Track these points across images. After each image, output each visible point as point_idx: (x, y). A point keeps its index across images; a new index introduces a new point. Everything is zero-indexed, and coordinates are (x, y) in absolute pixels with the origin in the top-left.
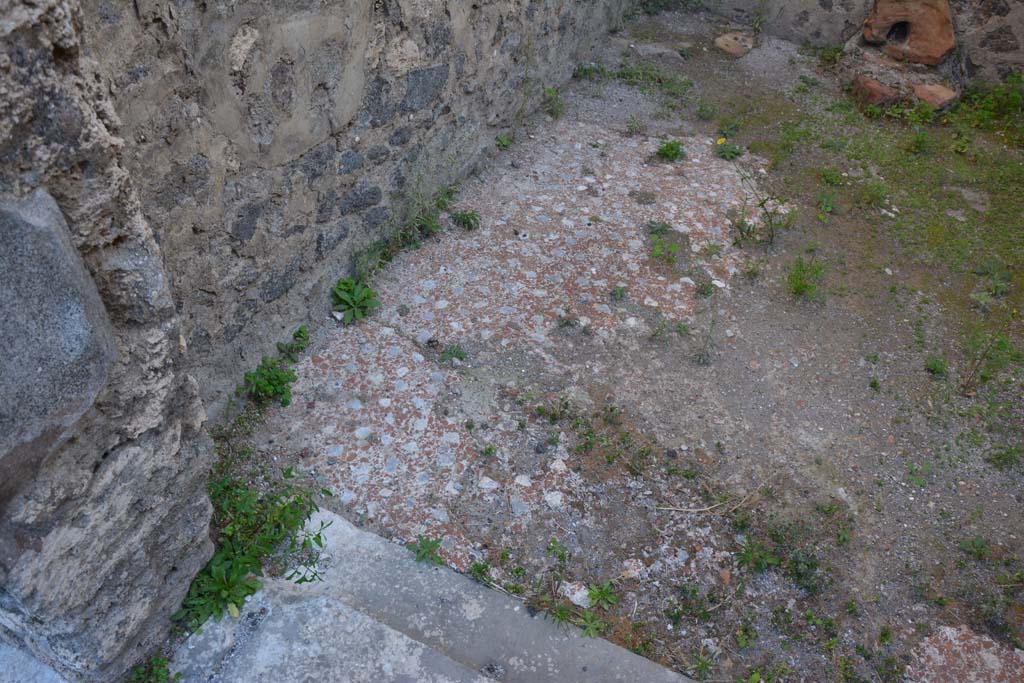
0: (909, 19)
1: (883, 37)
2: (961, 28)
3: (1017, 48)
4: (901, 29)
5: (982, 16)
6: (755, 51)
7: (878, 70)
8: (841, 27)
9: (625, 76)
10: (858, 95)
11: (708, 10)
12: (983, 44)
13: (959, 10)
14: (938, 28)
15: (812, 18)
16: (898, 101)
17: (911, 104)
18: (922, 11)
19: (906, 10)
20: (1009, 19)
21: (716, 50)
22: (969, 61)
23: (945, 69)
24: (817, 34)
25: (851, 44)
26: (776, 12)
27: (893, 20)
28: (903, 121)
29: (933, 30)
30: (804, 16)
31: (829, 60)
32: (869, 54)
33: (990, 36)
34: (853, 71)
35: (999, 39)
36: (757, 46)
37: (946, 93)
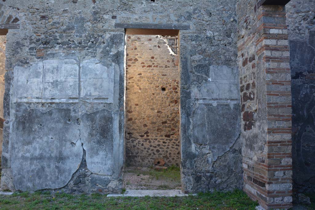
1: (157, 164)
2: (165, 161)
3: (172, 162)
4: (159, 163)
5: (167, 159)
7: (157, 167)
8: (152, 164)
9: (128, 172)
11: (135, 165)
13: (164, 159)
16: (161, 169)
17: (163, 169)
20: (170, 159)
21: (138, 169)
22: (167, 164)
23: (165, 165)
24: (149, 166)
25: (154, 165)
27: (157, 161)
29: (162, 162)
30: (147, 164)
31: (152, 168)
32: (156, 166)
35: (170, 162)
36: (142, 168)
37: (166, 168)
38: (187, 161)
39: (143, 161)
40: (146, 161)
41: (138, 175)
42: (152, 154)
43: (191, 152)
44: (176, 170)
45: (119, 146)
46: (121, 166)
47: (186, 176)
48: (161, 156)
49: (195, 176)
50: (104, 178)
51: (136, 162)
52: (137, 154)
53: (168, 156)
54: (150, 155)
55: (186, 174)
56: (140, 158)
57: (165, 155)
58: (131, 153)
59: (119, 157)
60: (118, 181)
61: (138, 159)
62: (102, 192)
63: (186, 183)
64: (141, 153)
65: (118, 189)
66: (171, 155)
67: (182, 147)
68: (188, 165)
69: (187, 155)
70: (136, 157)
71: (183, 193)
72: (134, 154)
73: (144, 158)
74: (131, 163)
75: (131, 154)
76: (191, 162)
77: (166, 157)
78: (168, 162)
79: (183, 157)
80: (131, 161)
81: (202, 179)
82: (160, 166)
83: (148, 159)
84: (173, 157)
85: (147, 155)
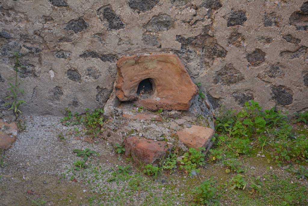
0: (151, 76)
1: (134, 94)
2: (195, 72)
3: (242, 78)
4: (147, 85)
5: (207, 60)
6: (21, 136)
8: (95, 92)
10: (132, 155)
12: (216, 81)
13: (188, 59)
14: (177, 78)
15: (66, 92)
16: (170, 153)
17: (181, 152)
18: (159, 67)
19: (147, 69)
20: (229, 58)
22: (209, 95)
23: (196, 110)
26: (30, 92)
27: (138, 79)
28: (180, 171)
29: (175, 80)
32: (128, 112)
33: (219, 74)
34: (119, 133)
48: (168, 37)
84: (260, 45)
85: (59, 31)
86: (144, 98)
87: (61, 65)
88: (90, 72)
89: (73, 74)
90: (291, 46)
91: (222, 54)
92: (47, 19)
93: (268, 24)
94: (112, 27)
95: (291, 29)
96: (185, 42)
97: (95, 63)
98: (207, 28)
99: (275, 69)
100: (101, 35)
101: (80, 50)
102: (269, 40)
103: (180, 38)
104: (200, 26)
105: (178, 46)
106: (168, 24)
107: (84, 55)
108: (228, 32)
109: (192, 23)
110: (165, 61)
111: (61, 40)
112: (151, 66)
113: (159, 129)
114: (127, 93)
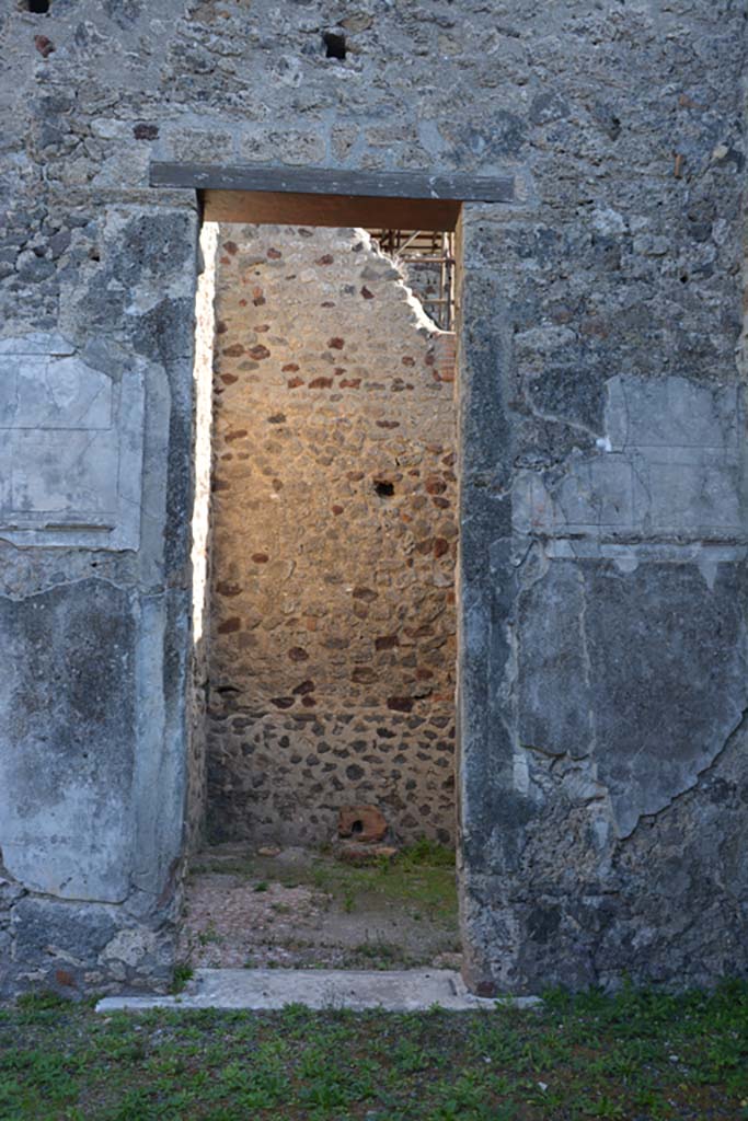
0: (360, 819)
1: (350, 831)
2: (387, 818)
3: (418, 824)
4: (358, 826)
5: (395, 811)
6: (282, 853)
7: (351, 845)
8: (326, 831)
9: (215, 870)
10: (347, 859)
11: (247, 838)
12: (401, 825)
13: (383, 810)
14: (376, 820)
15: (309, 831)
16: (368, 857)
17: (376, 857)
18: (365, 814)
19: (358, 815)
20: (408, 810)
21: (260, 855)
22: (397, 834)
23: (388, 839)
24: (314, 839)
25: (335, 838)
27: (353, 821)
28: (375, 866)
29: (374, 821)
30: (304, 830)
31: (325, 850)
32: (345, 841)
33: (403, 821)
34: (340, 850)
35: (408, 821)
36: (282, 850)
37: (392, 850)
38: (489, 835)
39: (285, 815)
40: (301, 818)
41: (261, 889)
42: (329, 788)
43: (511, 792)
44: (438, 864)
45: (163, 760)
46: (171, 858)
47: (483, 905)
48: (371, 796)
49: (528, 910)
50: (85, 917)
51: (254, 821)
52: (261, 783)
53: (403, 793)
54: (319, 788)
55: (482, 896)
56: (270, 801)
57: (387, 793)
58: (229, 779)
59: (162, 811)
60: (155, 931)
61: (267, 809)
62: (76, 987)
63: (486, 941)
64: (279, 780)
65: (152, 968)
66: (414, 791)
67: (468, 765)
68: (496, 856)
69: (489, 805)
70: (255, 797)
71: (469, 992)
72: (247, 785)
73: (292, 806)
74: (230, 828)
75: (233, 783)
76: (511, 841)
77: (392, 800)
78: (403, 822)
79: (472, 812)
80: (230, 817)
81: (564, 925)
82: (365, 840)
83: (307, 806)
84: (426, 802)
85: (306, 792)
86: (356, 834)
87: (307, 813)
88: (324, 818)
89: (314, 819)
90: (444, 803)
91: (404, 807)
92: (301, 785)
93: (429, 788)
94: (337, 789)
95: (443, 792)
96: (382, 800)
97: (327, 812)
98: (393, 791)
99: (437, 818)
100: (331, 794)
101: (318, 804)
102: (431, 799)
103: (378, 797)
104: (390, 789)
105: (377, 801)
106: (370, 788)
107: (320, 807)
108: (406, 793)
109: (385, 787)
110: (368, 810)
111: (308, 797)
112: (360, 812)
113: (367, 848)
114: (346, 830)
